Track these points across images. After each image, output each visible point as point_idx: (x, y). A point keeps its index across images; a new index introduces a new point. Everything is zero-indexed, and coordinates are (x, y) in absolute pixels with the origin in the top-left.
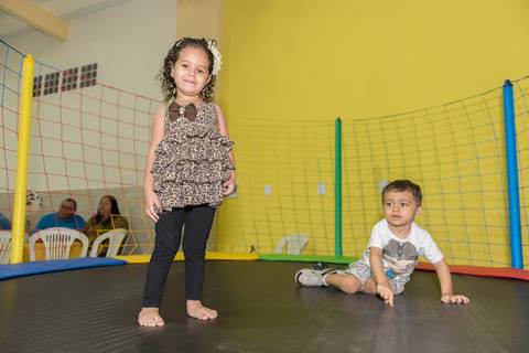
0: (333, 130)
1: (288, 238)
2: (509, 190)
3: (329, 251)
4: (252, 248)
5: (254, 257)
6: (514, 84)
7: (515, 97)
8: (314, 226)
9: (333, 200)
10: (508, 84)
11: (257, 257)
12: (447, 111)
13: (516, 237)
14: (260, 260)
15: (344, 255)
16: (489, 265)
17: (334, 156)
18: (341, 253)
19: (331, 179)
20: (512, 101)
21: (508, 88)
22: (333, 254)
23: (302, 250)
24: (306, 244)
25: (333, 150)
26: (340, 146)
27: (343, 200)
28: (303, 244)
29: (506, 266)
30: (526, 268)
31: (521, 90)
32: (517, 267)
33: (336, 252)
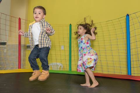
0: (69, 28)
2: (127, 50)
6: (130, 15)
10: (128, 15)
13: (129, 65)
15: (72, 70)
16: (120, 74)
17: (69, 37)
18: (71, 69)
20: (129, 21)
21: (127, 17)
22: (68, 70)
25: (69, 35)
26: (71, 33)
29: (125, 74)
30: (132, 75)
31: (132, 17)
32: (129, 74)
33: (69, 69)
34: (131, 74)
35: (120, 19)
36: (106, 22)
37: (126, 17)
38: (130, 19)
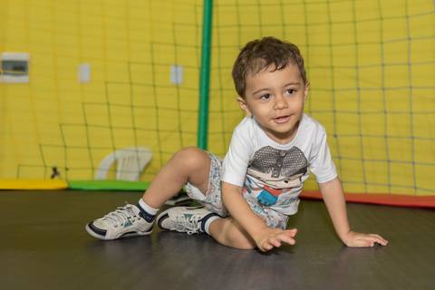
1: (119, 154)
4: (55, 170)
5: (58, 184)
8: (162, 135)
9: (197, 93)
11: (64, 185)
14: (68, 189)
17: (200, 22)
19: (194, 60)
23: (141, 174)
24: (148, 165)
25: (200, 10)
27: (212, 93)
28: (143, 164)
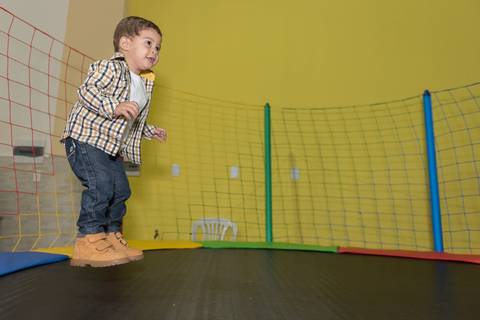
3: (260, 237)
4: (156, 232)
6: (432, 94)
7: (433, 105)
10: (427, 94)
11: (201, 245)
12: (373, 111)
14: (202, 248)
15: (275, 240)
18: (272, 239)
21: (427, 97)
22: (264, 240)
26: (269, 131)
29: (429, 250)
30: (445, 251)
31: (438, 100)
32: (439, 250)
33: (267, 238)
34: (442, 249)
35: (407, 102)
36: (371, 105)
37: (422, 97)
38: (434, 104)
